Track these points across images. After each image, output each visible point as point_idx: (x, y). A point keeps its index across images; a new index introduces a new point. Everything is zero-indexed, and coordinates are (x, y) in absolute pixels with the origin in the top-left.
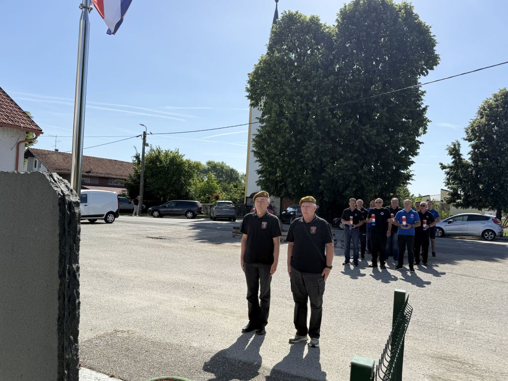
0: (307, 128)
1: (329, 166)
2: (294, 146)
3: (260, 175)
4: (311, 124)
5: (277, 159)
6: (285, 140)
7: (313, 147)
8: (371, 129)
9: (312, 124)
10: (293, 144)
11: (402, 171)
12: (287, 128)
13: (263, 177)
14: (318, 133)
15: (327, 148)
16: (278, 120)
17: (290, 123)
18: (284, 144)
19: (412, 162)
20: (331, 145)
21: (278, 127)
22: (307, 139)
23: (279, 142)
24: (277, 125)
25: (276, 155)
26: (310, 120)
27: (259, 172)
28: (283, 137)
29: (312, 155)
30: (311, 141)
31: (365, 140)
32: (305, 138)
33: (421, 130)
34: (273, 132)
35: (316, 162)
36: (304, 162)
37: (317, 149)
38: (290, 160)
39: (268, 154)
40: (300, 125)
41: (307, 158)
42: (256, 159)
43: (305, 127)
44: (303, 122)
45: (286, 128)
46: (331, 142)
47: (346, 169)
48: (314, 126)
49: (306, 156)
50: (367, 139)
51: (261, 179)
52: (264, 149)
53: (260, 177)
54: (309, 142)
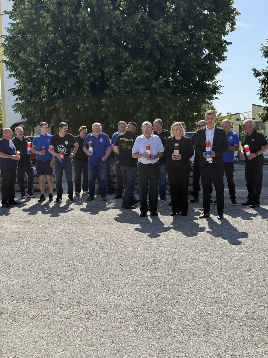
0: (79, 24)
1: (113, 79)
2: (62, 52)
3: (17, 96)
4: (84, 18)
5: (39, 72)
6: (48, 43)
7: (89, 53)
8: (165, 24)
9: (86, 18)
10: (62, 49)
11: (207, 83)
12: (49, 25)
13: (21, 99)
14: (95, 31)
15: (109, 54)
16: (35, 13)
17: (54, 17)
18: (47, 48)
19: (219, 70)
20: (114, 49)
21: (35, 23)
22: (79, 41)
23: (40, 46)
24: (34, 20)
25: (36, 66)
26: (81, 13)
27: (15, 92)
28: (45, 39)
29: (88, 65)
30: (85, 44)
31: (158, 40)
32: (77, 40)
33: (228, 27)
34: (29, 32)
35: (95, 74)
36: (78, 75)
37: (94, 55)
38: (59, 72)
39: (26, 64)
40: (68, 20)
41: (81, 69)
42: (9, 73)
43: (76, 24)
44: (72, 16)
45: (47, 24)
46: (113, 44)
47: (136, 81)
48: (88, 21)
49: (80, 65)
50: (161, 40)
51: (19, 102)
52: (19, 58)
53: (17, 99)
54: (82, 45)
